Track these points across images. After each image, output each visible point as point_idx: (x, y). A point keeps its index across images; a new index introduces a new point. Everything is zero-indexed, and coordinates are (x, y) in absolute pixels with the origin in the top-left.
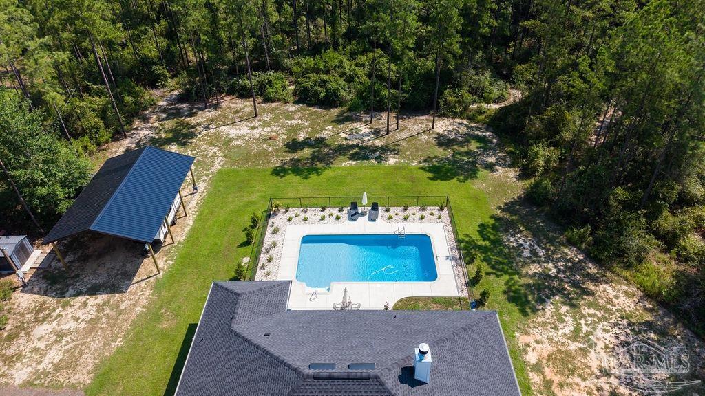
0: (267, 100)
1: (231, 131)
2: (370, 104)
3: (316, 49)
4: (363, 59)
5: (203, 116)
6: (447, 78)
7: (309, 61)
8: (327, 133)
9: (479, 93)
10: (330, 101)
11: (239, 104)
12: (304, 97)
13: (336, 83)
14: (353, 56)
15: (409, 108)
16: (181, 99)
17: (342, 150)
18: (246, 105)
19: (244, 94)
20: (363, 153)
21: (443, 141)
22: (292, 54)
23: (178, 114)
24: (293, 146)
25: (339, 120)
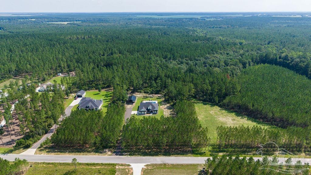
0: (141, 93)
1: (138, 96)
2: (152, 93)
3: (146, 87)
4: (151, 89)
5: (134, 94)
6: (160, 91)
7: (145, 89)
8: (147, 96)
9: (163, 92)
10: (148, 93)
11: (138, 93)
12: (145, 92)
13: (148, 91)
14: (150, 88)
15: (156, 94)
16: (131, 92)
17: (149, 97)
18: (139, 93)
19: (138, 92)
20: (151, 97)
21: (159, 96)
22: (143, 88)
23: (131, 94)
24: (144, 97)
25: (148, 95)
